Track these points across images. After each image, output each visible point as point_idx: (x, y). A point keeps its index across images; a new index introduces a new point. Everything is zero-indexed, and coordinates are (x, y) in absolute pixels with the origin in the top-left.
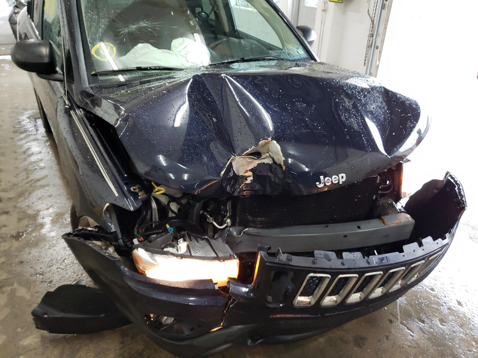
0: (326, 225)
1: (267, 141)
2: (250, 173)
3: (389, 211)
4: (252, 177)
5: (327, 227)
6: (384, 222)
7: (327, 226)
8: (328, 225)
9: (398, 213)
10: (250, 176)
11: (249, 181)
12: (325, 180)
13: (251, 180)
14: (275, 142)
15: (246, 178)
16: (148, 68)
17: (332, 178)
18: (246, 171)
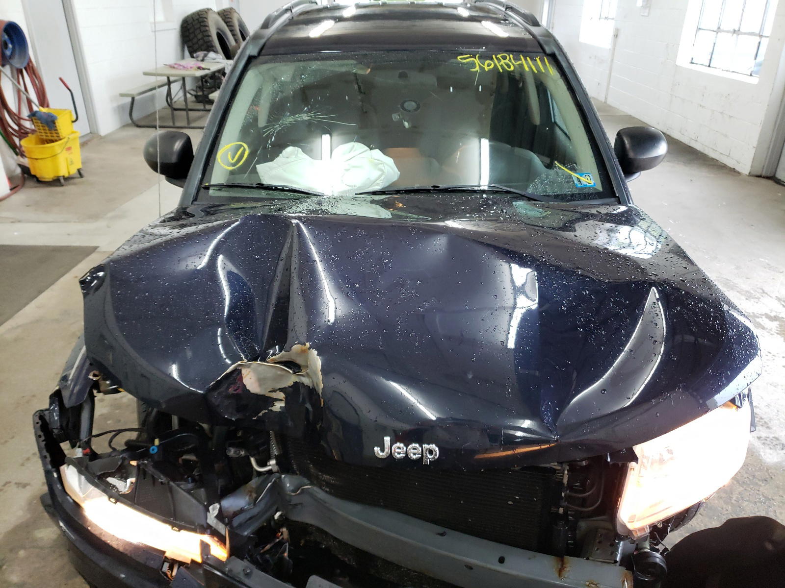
0: (441, 529)
1: (303, 347)
2: (282, 395)
3: (597, 550)
4: (284, 402)
5: (442, 535)
6: (560, 571)
7: (445, 532)
8: (447, 530)
9: (613, 562)
10: (281, 400)
11: (278, 406)
12: (393, 447)
13: (281, 407)
14: (315, 352)
15: (271, 401)
16: (272, 187)
17: (409, 448)
18: (274, 391)
